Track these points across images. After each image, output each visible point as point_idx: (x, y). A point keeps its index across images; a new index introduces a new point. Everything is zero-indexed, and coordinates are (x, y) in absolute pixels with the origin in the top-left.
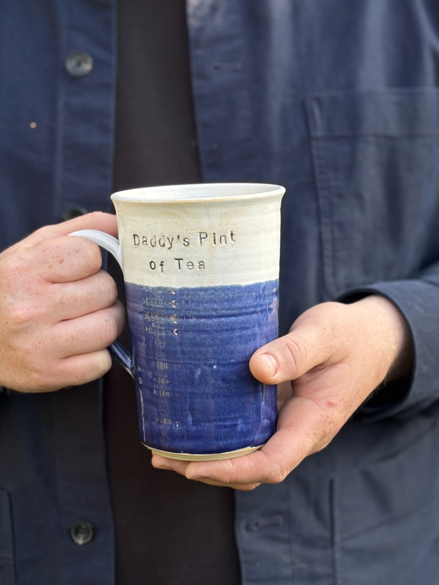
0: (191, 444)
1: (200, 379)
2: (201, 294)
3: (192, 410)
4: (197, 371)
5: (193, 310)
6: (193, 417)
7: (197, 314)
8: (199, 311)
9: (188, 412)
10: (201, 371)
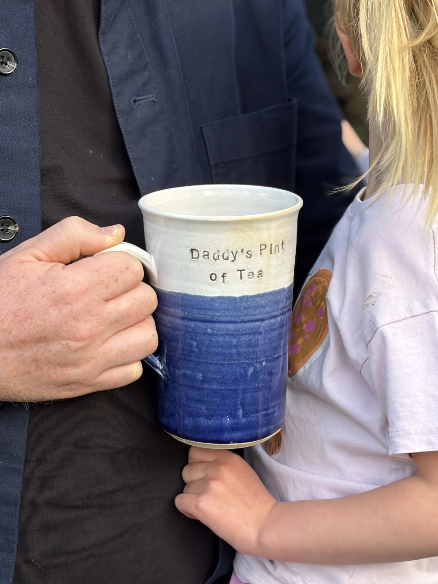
0: (240, 434)
1: (251, 375)
2: (258, 300)
3: (243, 405)
4: (250, 370)
5: (250, 315)
6: (243, 410)
7: (253, 318)
8: (255, 315)
9: (240, 407)
10: (253, 369)
